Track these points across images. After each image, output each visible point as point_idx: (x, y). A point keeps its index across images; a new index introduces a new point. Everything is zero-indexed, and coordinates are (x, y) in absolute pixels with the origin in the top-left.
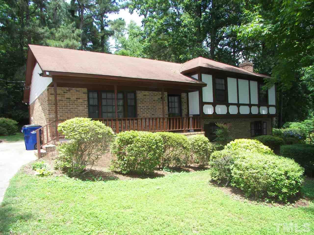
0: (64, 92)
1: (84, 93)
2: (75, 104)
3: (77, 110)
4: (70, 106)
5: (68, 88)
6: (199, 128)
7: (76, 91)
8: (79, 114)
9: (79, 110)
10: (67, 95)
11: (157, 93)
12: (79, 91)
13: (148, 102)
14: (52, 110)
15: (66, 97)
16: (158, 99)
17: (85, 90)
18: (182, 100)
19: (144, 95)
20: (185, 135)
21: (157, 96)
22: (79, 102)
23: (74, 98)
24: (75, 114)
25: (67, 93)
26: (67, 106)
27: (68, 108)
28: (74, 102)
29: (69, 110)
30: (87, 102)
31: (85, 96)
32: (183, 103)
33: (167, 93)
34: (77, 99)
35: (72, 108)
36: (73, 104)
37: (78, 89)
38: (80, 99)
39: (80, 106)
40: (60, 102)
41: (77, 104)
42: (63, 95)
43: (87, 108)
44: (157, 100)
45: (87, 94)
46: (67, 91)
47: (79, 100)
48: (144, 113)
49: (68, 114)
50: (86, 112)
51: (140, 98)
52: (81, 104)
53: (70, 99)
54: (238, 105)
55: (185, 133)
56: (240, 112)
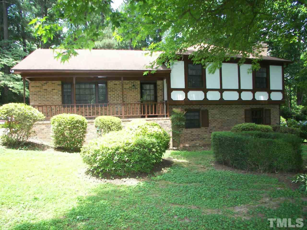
0: (42, 85)
1: (58, 85)
2: (51, 94)
3: (52, 99)
4: (46, 96)
5: (45, 82)
7: (52, 83)
8: (54, 102)
9: (54, 99)
10: (44, 87)
12: (54, 83)
13: (118, 90)
14: (32, 99)
15: (43, 89)
16: (129, 87)
17: (60, 82)
18: (158, 87)
19: (114, 84)
20: (147, 120)
21: (128, 84)
22: (54, 93)
23: (49, 89)
24: (51, 102)
25: (44, 85)
26: (44, 96)
27: (45, 97)
28: (50, 93)
29: (46, 99)
30: (61, 92)
31: (60, 87)
32: (158, 90)
33: (139, 81)
34: (52, 90)
35: (48, 97)
36: (49, 94)
37: (53, 82)
38: (55, 89)
39: (55, 96)
40: (39, 93)
41: (53, 94)
42: (41, 87)
43: (60, 97)
44: (128, 89)
45: (61, 86)
46: (44, 83)
47: (54, 91)
48: (115, 100)
49: (45, 102)
50: (60, 100)
51: (111, 87)
52: (56, 94)
53: (46, 90)
54: (221, 91)
55: (147, 119)
56: (223, 98)
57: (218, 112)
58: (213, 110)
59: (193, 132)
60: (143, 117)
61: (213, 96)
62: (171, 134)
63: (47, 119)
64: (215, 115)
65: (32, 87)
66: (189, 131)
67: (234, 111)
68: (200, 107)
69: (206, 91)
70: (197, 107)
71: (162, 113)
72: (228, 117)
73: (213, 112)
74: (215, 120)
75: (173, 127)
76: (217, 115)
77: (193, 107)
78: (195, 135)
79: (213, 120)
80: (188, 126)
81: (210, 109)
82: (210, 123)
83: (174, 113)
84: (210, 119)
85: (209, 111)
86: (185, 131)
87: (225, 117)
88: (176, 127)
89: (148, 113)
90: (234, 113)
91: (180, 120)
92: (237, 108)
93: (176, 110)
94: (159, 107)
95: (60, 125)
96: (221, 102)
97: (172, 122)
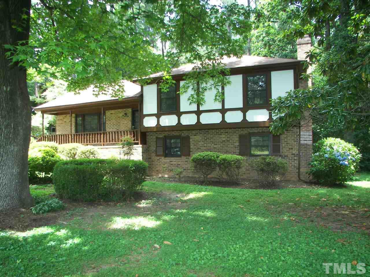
0: (63, 118)
1: (73, 117)
2: (69, 125)
3: (69, 129)
5: (65, 115)
7: (69, 116)
10: (65, 120)
11: (121, 110)
13: (114, 119)
14: (58, 130)
16: (122, 116)
19: (111, 114)
21: (120, 113)
29: (65, 129)
30: (74, 123)
33: (131, 109)
35: (67, 128)
36: (67, 125)
40: (62, 125)
43: (74, 127)
51: (108, 117)
54: (198, 113)
57: (202, 138)
58: (195, 137)
59: (172, 161)
61: (188, 120)
64: (198, 142)
65: (58, 120)
66: (168, 160)
67: (223, 137)
68: (180, 133)
69: (179, 114)
70: (177, 133)
72: (214, 145)
73: (196, 139)
74: (198, 148)
76: (200, 142)
77: (172, 133)
78: (175, 164)
79: (195, 148)
81: (191, 135)
82: (192, 152)
84: (192, 147)
85: (191, 137)
86: (163, 160)
87: (211, 145)
90: (224, 140)
92: (227, 132)
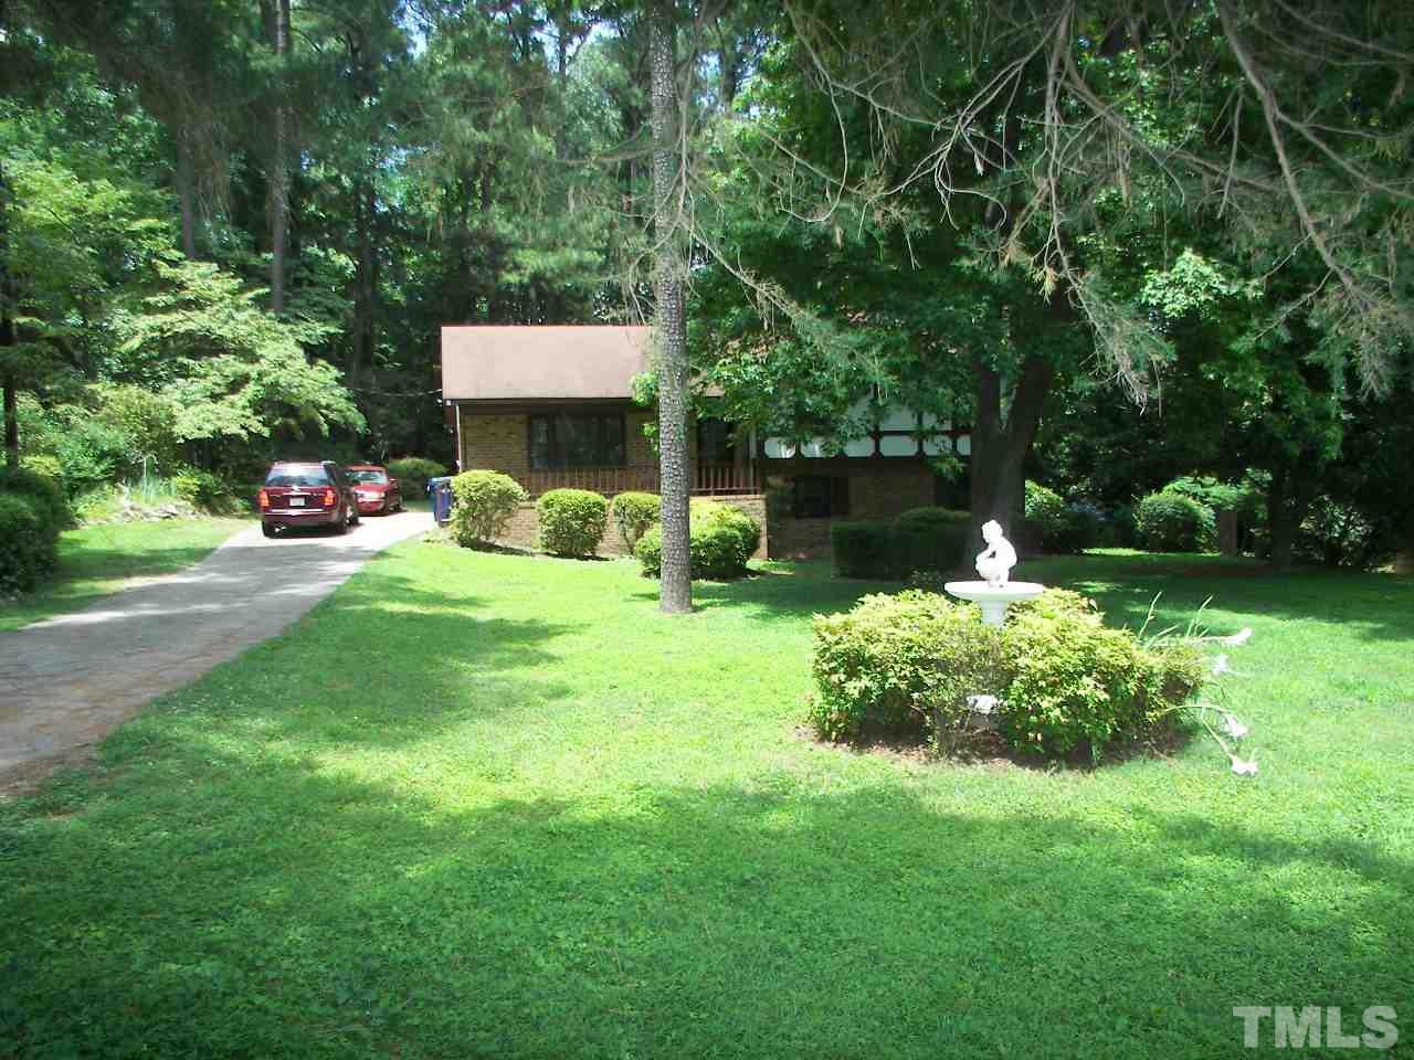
0: (487, 424)
2: (505, 444)
3: (508, 453)
4: (496, 447)
5: (493, 417)
6: (727, 488)
7: (509, 420)
8: (512, 459)
9: (512, 453)
12: (512, 420)
15: (489, 432)
17: (523, 417)
22: (512, 440)
23: (502, 433)
24: (505, 460)
25: (491, 424)
26: (491, 447)
27: (492, 450)
28: (503, 440)
29: (494, 454)
30: (526, 438)
31: (523, 429)
34: (508, 433)
35: (499, 450)
36: (501, 444)
37: (511, 417)
38: (514, 434)
39: (512, 446)
40: (480, 441)
41: (509, 443)
42: (485, 427)
45: (526, 425)
46: (491, 420)
47: (511, 436)
48: (641, 457)
49: (493, 460)
50: (524, 456)
52: (516, 443)
53: (496, 434)
54: (877, 435)
55: (712, 497)
56: (881, 450)
57: (872, 482)
58: (859, 479)
59: (814, 526)
60: (706, 493)
61: (859, 449)
62: (764, 529)
63: (533, 499)
64: (864, 488)
65: (465, 427)
68: (828, 471)
70: (823, 472)
71: (746, 484)
73: (858, 483)
74: (864, 501)
75: (769, 515)
76: (868, 488)
77: (812, 471)
78: (819, 533)
80: (797, 513)
81: (852, 477)
82: (853, 506)
83: (769, 486)
84: (852, 497)
85: (851, 480)
86: (794, 523)
88: (773, 514)
89: (715, 486)
91: (783, 500)
93: (775, 481)
94: (739, 472)
95: (564, 511)
96: (877, 462)
97: (767, 505)
